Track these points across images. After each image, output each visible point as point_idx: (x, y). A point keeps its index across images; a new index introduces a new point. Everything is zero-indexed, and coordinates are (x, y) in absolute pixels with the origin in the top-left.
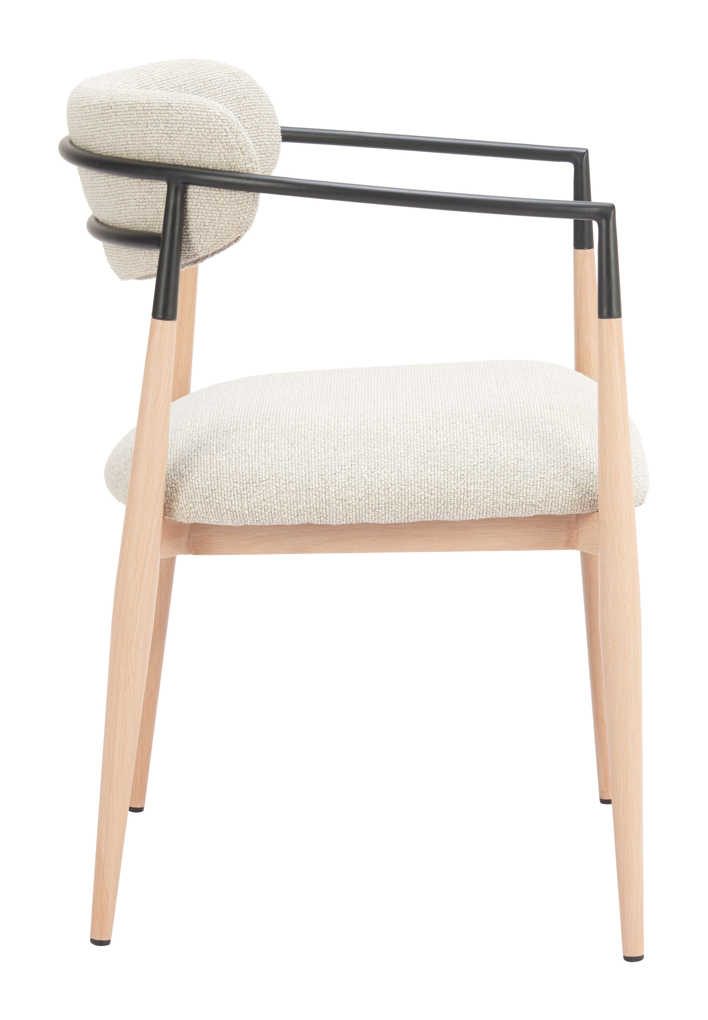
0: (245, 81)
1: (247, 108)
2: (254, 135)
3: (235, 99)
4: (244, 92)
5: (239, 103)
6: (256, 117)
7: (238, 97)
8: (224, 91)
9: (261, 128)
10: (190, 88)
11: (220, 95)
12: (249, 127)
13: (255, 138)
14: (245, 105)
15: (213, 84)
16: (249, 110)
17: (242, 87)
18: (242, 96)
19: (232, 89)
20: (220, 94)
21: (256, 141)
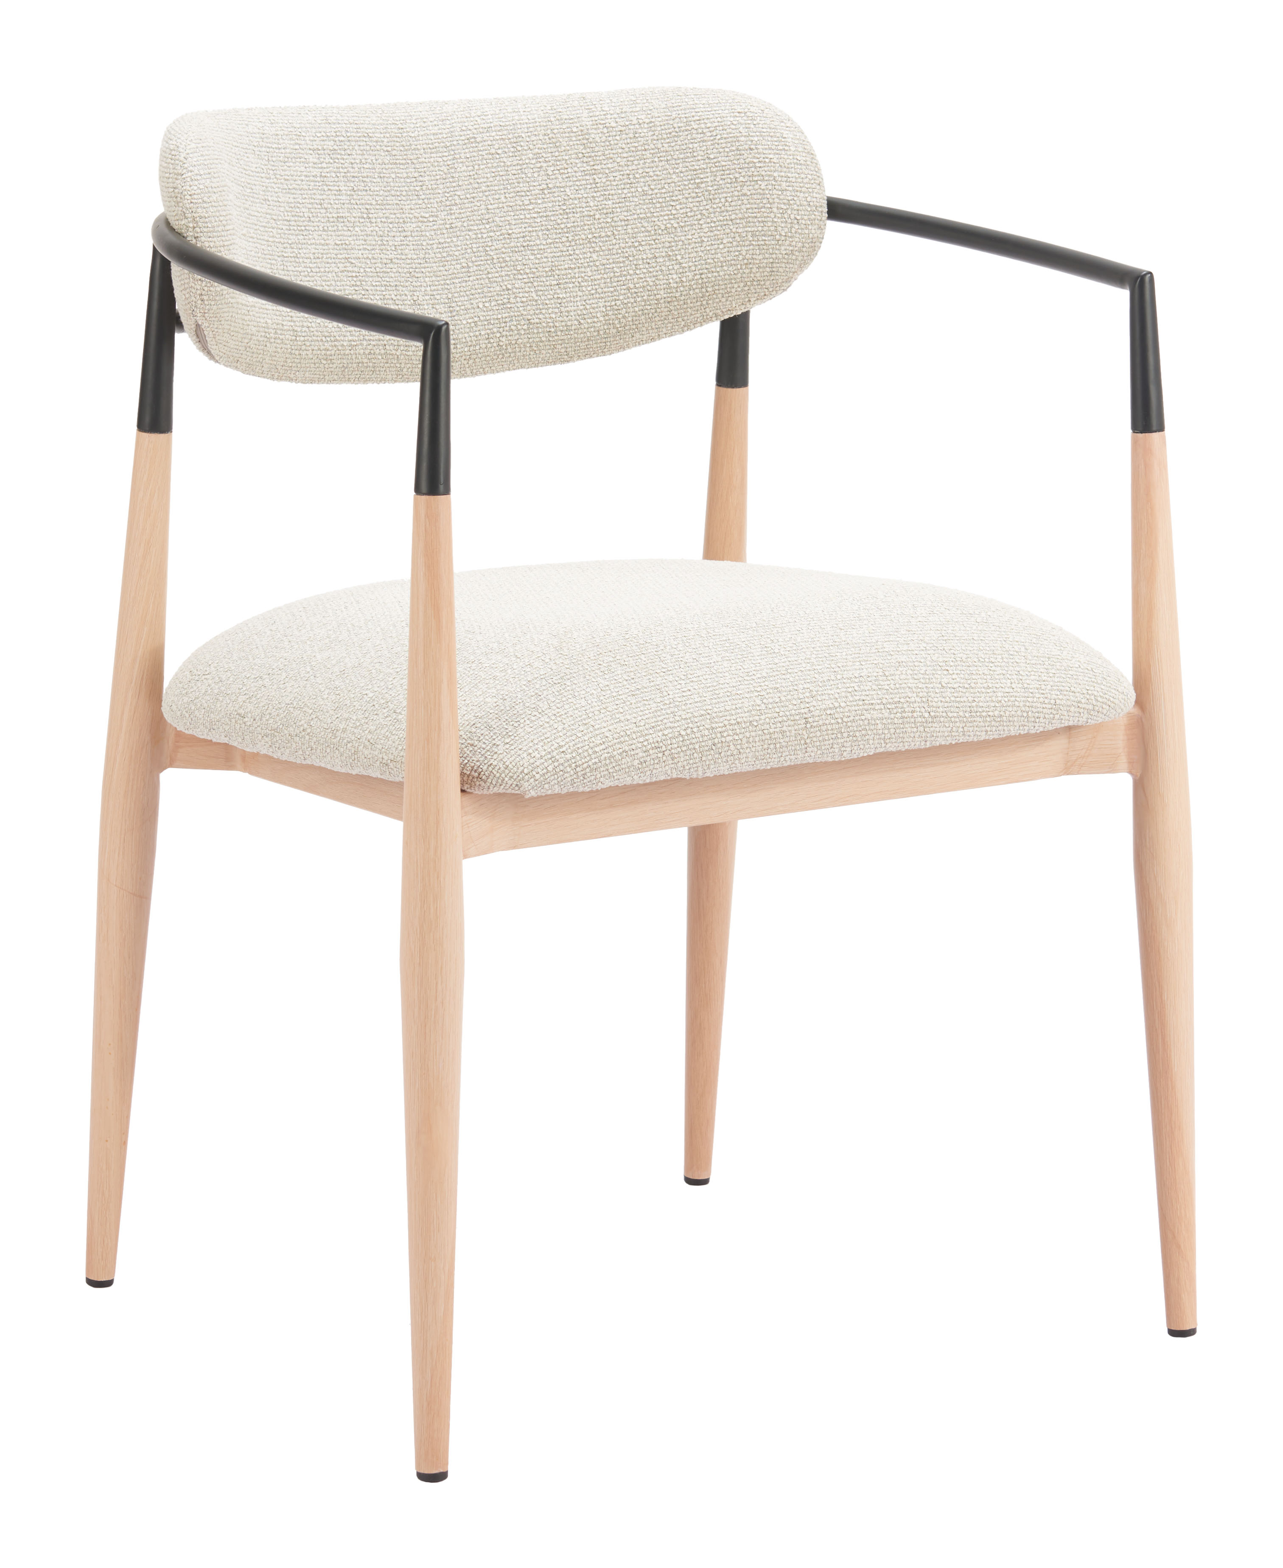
0: (760, 126)
1: (751, 165)
2: (756, 206)
3: (734, 151)
4: (752, 141)
5: (738, 157)
6: (763, 180)
7: (741, 148)
8: (719, 137)
9: (768, 196)
10: (659, 129)
11: (709, 143)
12: (749, 193)
13: (756, 210)
14: (747, 161)
15: (703, 126)
16: (753, 169)
17: (751, 134)
18: (747, 147)
19: (731, 135)
20: (712, 140)
21: (759, 215)
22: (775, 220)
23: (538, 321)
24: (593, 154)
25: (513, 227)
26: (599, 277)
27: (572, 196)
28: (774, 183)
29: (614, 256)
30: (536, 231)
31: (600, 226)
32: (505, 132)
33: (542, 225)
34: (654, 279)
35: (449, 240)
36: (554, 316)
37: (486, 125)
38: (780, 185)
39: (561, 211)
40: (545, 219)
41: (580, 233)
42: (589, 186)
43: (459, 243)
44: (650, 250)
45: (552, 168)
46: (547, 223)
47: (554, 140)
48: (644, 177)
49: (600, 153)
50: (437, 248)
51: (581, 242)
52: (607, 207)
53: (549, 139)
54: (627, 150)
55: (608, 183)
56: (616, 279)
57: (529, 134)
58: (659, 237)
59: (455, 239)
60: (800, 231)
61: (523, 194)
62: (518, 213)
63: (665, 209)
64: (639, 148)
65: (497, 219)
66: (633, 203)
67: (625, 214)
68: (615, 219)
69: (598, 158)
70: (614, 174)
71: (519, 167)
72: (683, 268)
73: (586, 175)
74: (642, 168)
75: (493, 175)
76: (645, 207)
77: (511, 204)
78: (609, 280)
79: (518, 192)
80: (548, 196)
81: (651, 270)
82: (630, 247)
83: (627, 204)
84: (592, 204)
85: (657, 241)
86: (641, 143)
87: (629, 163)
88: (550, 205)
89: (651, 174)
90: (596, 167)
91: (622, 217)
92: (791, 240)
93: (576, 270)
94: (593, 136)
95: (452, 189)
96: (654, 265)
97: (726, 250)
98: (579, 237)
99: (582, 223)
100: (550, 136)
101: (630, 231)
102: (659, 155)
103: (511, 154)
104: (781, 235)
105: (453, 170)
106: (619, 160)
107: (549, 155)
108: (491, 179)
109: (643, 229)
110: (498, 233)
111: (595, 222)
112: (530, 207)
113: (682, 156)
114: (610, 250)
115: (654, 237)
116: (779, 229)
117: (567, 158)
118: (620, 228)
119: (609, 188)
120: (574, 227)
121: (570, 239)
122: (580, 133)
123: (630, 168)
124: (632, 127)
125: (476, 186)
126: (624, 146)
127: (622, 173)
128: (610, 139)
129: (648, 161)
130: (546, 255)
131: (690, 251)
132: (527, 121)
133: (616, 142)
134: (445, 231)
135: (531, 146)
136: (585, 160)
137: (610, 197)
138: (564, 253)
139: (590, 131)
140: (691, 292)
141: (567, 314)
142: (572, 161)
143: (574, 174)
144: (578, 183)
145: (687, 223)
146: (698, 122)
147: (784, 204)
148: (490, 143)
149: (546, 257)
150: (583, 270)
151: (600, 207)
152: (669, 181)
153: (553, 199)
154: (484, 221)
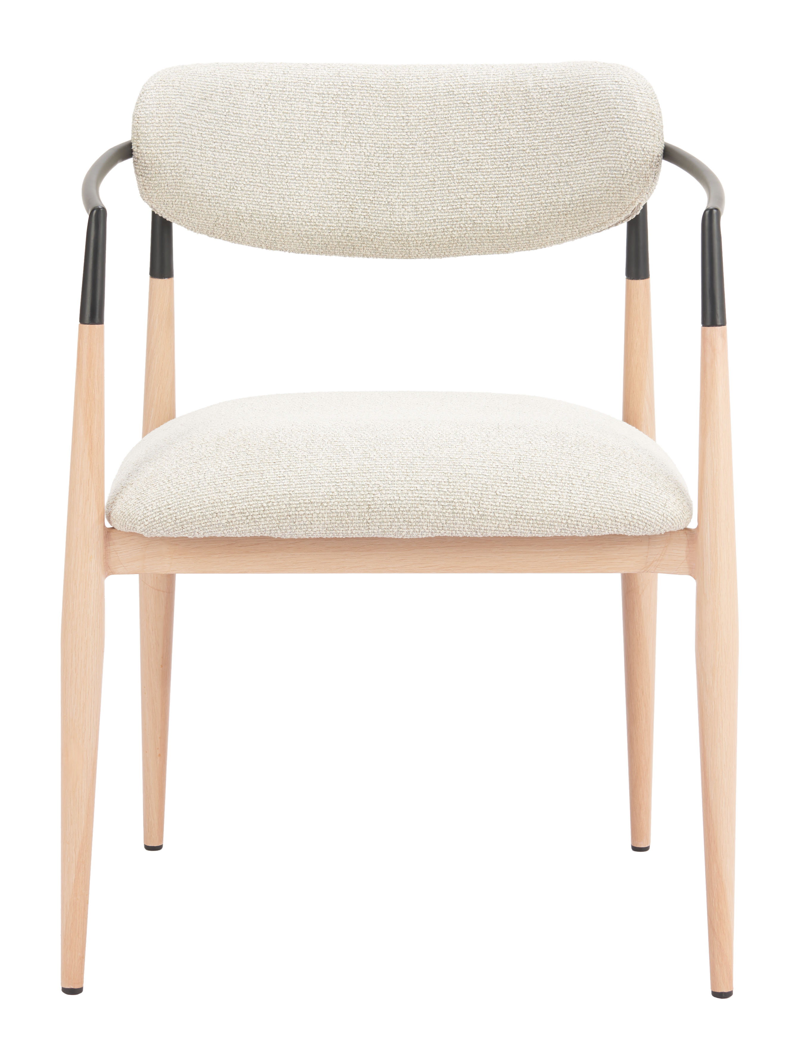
0: (624, 92)
1: (614, 120)
2: (613, 149)
3: (607, 109)
4: (617, 102)
5: (608, 113)
6: (618, 131)
7: (610, 107)
8: (601, 98)
9: (619, 142)
10: (571, 91)
11: (596, 103)
12: (610, 140)
13: (613, 152)
14: (612, 116)
15: (594, 90)
16: (614, 123)
17: (617, 97)
18: (613, 107)
19: (607, 98)
20: (597, 101)
21: (614, 156)
22: (621, 160)
23: (480, 222)
24: (530, 107)
25: (471, 155)
26: (524, 194)
27: (514, 136)
28: (622, 133)
29: (535, 180)
30: (487, 159)
31: (529, 158)
32: (476, 89)
33: (492, 155)
34: (557, 197)
35: (423, 161)
36: (491, 219)
37: (463, 83)
38: (626, 135)
39: (505, 146)
40: (494, 151)
41: (516, 162)
42: (526, 130)
43: (429, 164)
44: (557, 177)
45: (504, 116)
46: (495, 154)
47: (507, 96)
48: (558, 125)
49: (535, 107)
50: (413, 167)
51: (516, 168)
52: (535, 144)
53: (505, 95)
54: (552, 105)
55: (537, 128)
56: (535, 196)
57: (492, 91)
58: (562, 168)
59: (426, 161)
60: (636, 169)
61: (481, 132)
62: (476, 145)
63: (568, 148)
64: (559, 104)
65: (460, 149)
66: (550, 143)
67: (545, 150)
68: (539, 153)
69: (533, 110)
70: (542, 122)
71: (481, 113)
72: (574, 191)
73: (525, 121)
74: (559, 119)
75: (462, 118)
76: (557, 146)
77: (472, 139)
78: (530, 196)
79: (478, 131)
80: (498, 135)
81: (556, 191)
82: (545, 174)
83: (547, 143)
84: (525, 142)
85: (561, 171)
86: (560, 101)
87: (552, 115)
88: (499, 141)
89: (563, 123)
90: (531, 116)
91: (543, 153)
92: (630, 174)
93: (511, 188)
94: (532, 94)
95: (430, 126)
96: (558, 187)
97: (596, 179)
98: (515, 165)
99: (518, 155)
100: (505, 93)
101: (546, 162)
102: (569, 110)
103: (477, 104)
104: (624, 171)
105: (432, 113)
106: (546, 112)
107: (503, 106)
108: (460, 121)
109: (554, 162)
110: (460, 159)
111: (526, 155)
112: (485, 142)
113: (581, 111)
114: (533, 175)
115: (560, 168)
116: (624, 166)
117: (513, 109)
118: (540, 160)
119: (537, 131)
120: (513, 157)
121: (509, 166)
122: (525, 92)
123: (552, 118)
124: (556, 89)
125: (449, 125)
126: (550, 102)
127: (546, 121)
128: (543, 97)
129: (562, 113)
130: (491, 176)
131: (578, 179)
132: (493, 82)
133: (545, 99)
134: (420, 155)
135: (492, 99)
136: (526, 111)
137: (538, 138)
138: (504, 176)
139: (531, 91)
140: (578, 209)
141: (500, 218)
142: (517, 111)
143: (517, 120)
144: (519, 127)
145: (579, 159)
146: (592, 87)
147: (627, 148)
148: (463, 95)
149: (491, 178)
150: (515, 188)
151: (531, 145)
152: (572, 128)
153: (501, 137)
154: (451, 150)
